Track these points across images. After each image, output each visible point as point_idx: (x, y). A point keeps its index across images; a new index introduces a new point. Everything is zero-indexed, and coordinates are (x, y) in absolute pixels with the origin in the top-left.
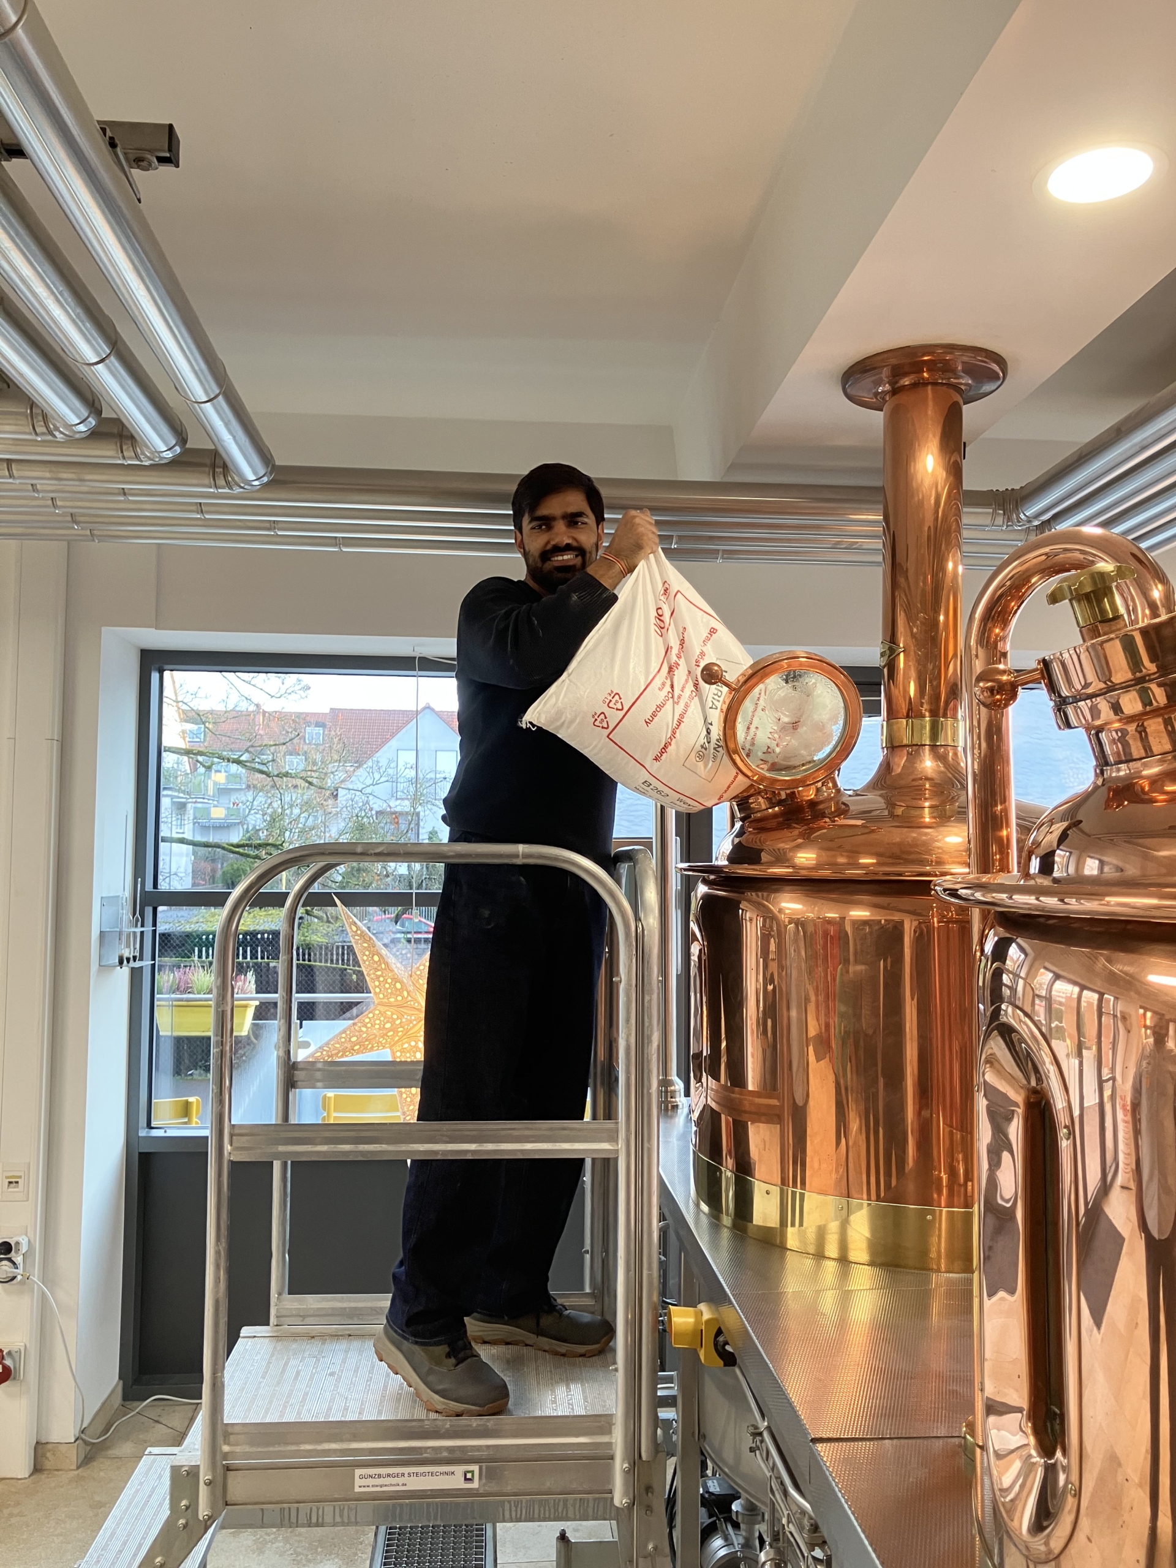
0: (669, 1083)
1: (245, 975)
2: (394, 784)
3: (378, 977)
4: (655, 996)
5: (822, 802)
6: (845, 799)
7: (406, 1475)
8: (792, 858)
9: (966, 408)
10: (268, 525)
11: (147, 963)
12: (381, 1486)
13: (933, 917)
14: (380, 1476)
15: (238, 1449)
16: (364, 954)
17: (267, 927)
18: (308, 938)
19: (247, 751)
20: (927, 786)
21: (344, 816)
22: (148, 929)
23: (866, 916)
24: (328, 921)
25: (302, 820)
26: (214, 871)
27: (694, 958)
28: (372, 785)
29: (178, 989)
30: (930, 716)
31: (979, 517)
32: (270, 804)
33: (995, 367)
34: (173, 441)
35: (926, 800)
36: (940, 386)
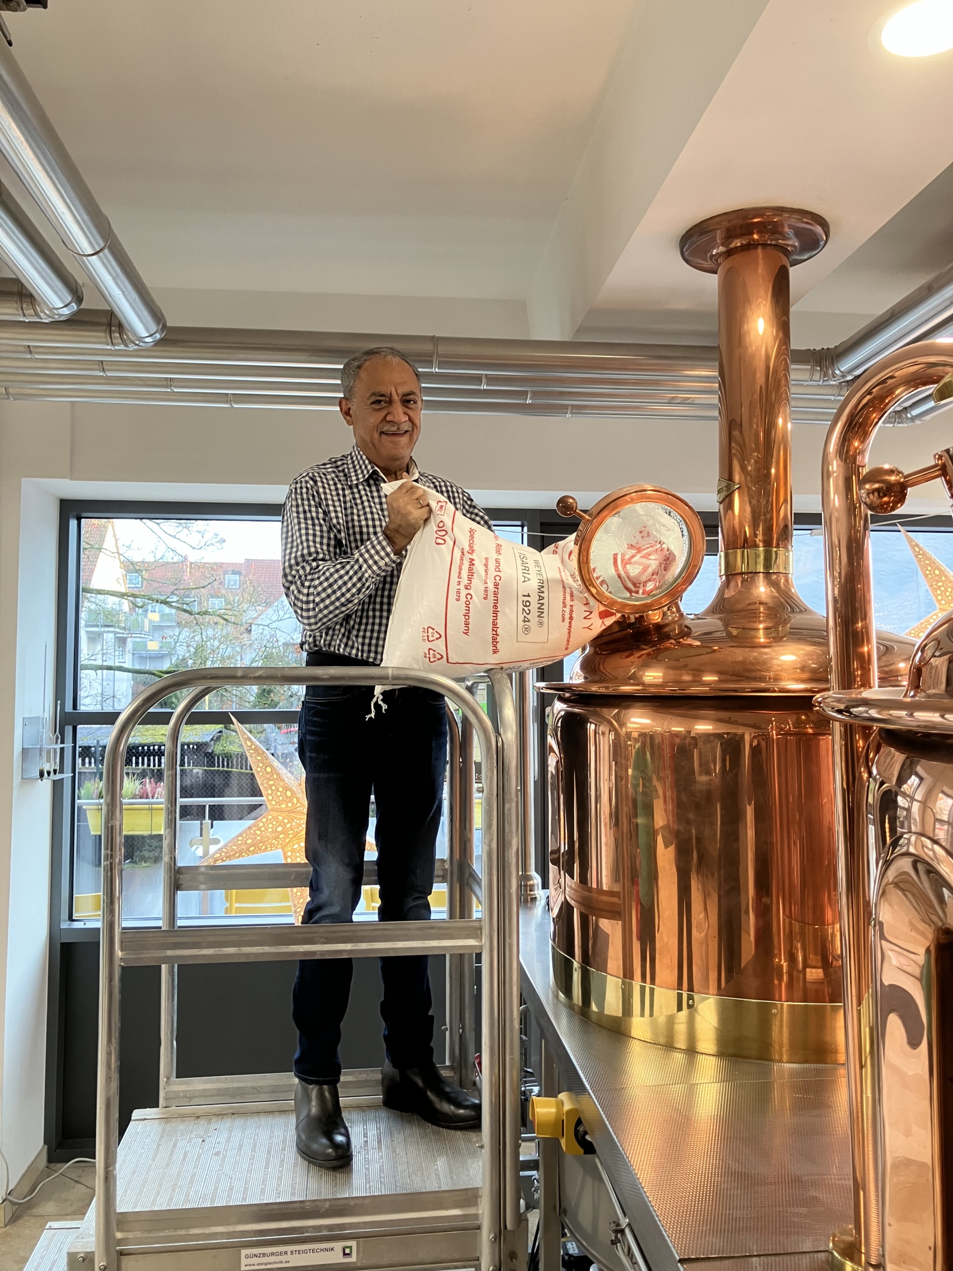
0: (528, 878)
3: (271, 786)
4: (514, 805)
5: (667, 625)
6: (687, 622)
7: (289, 1253)
8: (640, 677)
9: (793, 271)
11: (68, 775)
12: (266, 1264)
13: (772, 731)
14: (264, 1255)
15: (130, 1235)
16: (258, 766)
18: (226, 748)
19: (173, 593)
20: (762, 609)
21: (256, 646)
22: (68, 745)
23: (709, 730)
25: (221, 651)
27: (552, 768)
28: (278, 620)
30: (764, 546)
31: (799, 373)
32: (193, 637)
33: (819, 229)
34: (69, 298)
35: (760, 622)
36: (769, 248)
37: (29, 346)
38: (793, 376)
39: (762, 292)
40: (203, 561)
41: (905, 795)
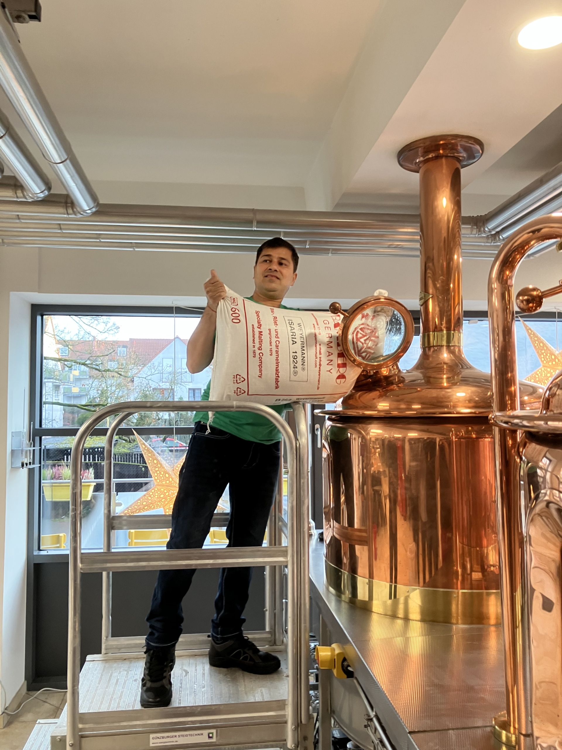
1: (89, 470)
2: (161, 375)
3: (156, 471)
4: (306, 480)
5: (391, 376)
6: (402, 375)
8: (376, 407)
9: (463, 171)
10: (96, 236)
11: (37, 465)
13: (452, 436)
14: (163, 738)
15: (87, 726)
16: (149, 460)
17: (100, 445)
18: (120, 450)
19: (89, 359)
20: (445, 367)
21: (137, 390)
22: (37, 448)
23: (416, 436)
24: (130, 442)
25: (116, 393)
26: (73, 418)
28: (151, 375)
29: (55, 477)
30: (446, 331)
31: (466, 230)
32: (101, 385)
33: (478, 147)
34: (43, 188)
35: (444, 374)
36: (449, 158)
37: (18, 215)
38: (463, 231)
39: (445, 184)
40: (107, 340)
41: (541, 468)
